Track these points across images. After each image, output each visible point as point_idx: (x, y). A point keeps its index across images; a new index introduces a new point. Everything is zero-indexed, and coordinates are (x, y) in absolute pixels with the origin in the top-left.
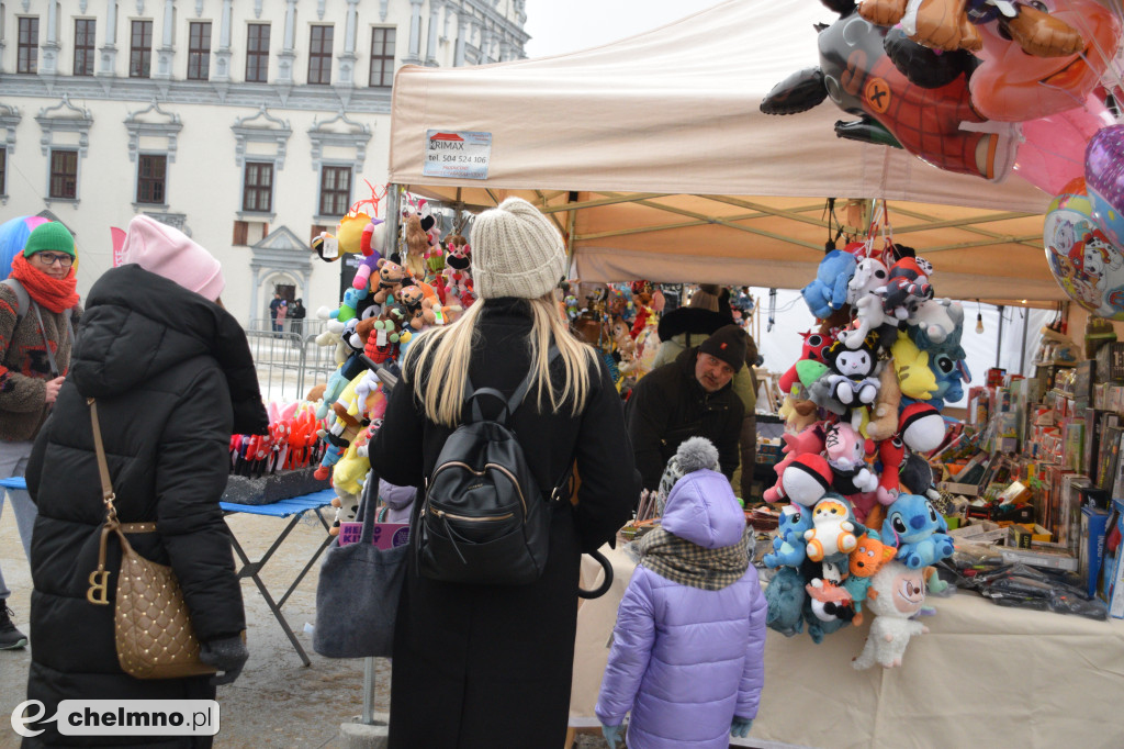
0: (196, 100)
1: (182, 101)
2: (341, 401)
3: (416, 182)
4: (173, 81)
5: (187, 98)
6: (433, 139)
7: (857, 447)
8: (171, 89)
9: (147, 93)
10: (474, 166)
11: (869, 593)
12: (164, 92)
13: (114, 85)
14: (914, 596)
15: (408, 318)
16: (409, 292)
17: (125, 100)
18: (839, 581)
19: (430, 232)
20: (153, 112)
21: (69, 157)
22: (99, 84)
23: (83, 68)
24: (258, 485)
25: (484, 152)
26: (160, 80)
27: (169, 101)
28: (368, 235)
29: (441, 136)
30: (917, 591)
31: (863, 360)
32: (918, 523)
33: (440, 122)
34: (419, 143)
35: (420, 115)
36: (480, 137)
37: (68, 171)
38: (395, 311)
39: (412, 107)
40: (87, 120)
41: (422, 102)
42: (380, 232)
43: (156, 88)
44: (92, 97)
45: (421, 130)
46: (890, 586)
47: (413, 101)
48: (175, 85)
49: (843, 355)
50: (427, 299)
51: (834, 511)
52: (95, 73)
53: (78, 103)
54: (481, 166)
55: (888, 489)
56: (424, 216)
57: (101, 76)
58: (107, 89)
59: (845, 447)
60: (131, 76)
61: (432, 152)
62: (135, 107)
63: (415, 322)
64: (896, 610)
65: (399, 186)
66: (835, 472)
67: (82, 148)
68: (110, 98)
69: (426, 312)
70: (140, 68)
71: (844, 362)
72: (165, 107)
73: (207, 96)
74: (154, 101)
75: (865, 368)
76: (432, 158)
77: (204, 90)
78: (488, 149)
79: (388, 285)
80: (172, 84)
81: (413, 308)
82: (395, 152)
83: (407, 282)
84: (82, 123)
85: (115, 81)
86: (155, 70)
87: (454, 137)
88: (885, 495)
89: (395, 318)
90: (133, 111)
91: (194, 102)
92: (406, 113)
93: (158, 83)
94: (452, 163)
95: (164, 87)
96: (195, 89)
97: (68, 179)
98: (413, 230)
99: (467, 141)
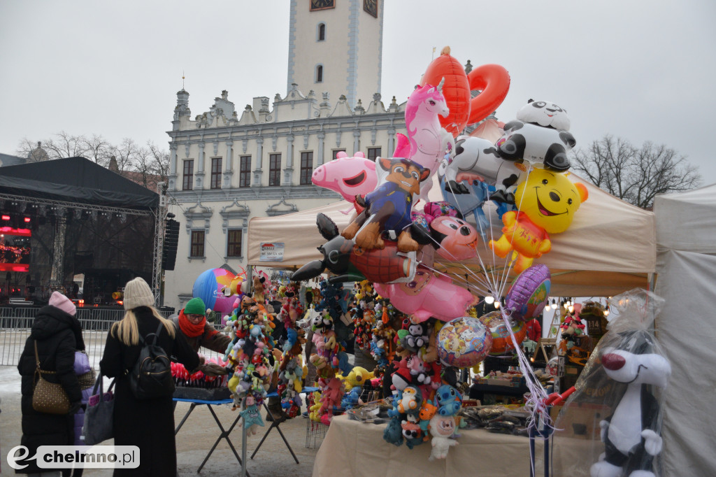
0: (305, 196)
1: (297, 197)
2: (230, 354)
3: (257, 263)
4: (292, 186)
5: (300, 195)
6: (263, 246)
7: (421, 365)
8: (292, 191)
9: (278, 194)
10: (278, 256)
11: (429, 427)
12: (288, 192)
13: (260, 191)
14: (446, 427)
15: (252, 319)
16: (253, 308)
17: (267, 199)
18: (415, 422)
19: (264, 284)
20: (282, 204)
21: (237, 233)
22: (253, 191)
23: (245, 183)
24: (211, 392)
25: (282, 251)
26: (286, 186)
27: (291, 198)
28: (239, 286)
29: (266, 245)
30: (448, 425)
31: (419, 329)
32: (446, 396)
33: (266, 240)
34: (257, 248)
35: (258, 237)
36: (280, 245)
37: (237, 241)
38: (247, 316)
39: (255, 234)
40: (247, 212)
41: (259, 232)
42: (244, 284)
43: (283, 191)
44: (250, 199)
45: (258, 243)
46: (436, 424)
47: (255, 231)
48: (294, 188)
49: (411, 327)
50: (261, 311)
51: (409, 392)
52: (251, 185)
53: (242, 203)
54: (281, 256)
55: (435, 382)
56: (261, 277)
57: (254, 186)
58: (257, 193)
59: (415, 365)
60: (270, 185)
61: (263, 252)
62: (272, 202)
63: (256, 320)
64: (438, 433)
65: (252, 266)
66: (411, 376)
67: (244, 228)
68: (259, 198)
69: (260, 316)
70: (275, 181)
71: (411, 330)
72: (288, 202)
73: (311, 193)
74: (282, 198)
75: (420, 332)
76: (263, 254)
77: (309, 190)
78: (283, 249)
79: (246, 306)
80: (292, 188)
81: (255, 315)
82: (250, 252)
83: (253, 304)
84: (244, 213)
85: (261, 189)
86: (283, 181)
87: (270, 245)
88: (434, 385)
89: (246, 319)
90: (271, 205)
91: (304, 197)
92: (253, 237)
93: (284, 188)
94: (270, 256)
95: (288, 190)
96: (305, 190)
97: (237, 246)
98: (256, 283)
99: (276, 246)
